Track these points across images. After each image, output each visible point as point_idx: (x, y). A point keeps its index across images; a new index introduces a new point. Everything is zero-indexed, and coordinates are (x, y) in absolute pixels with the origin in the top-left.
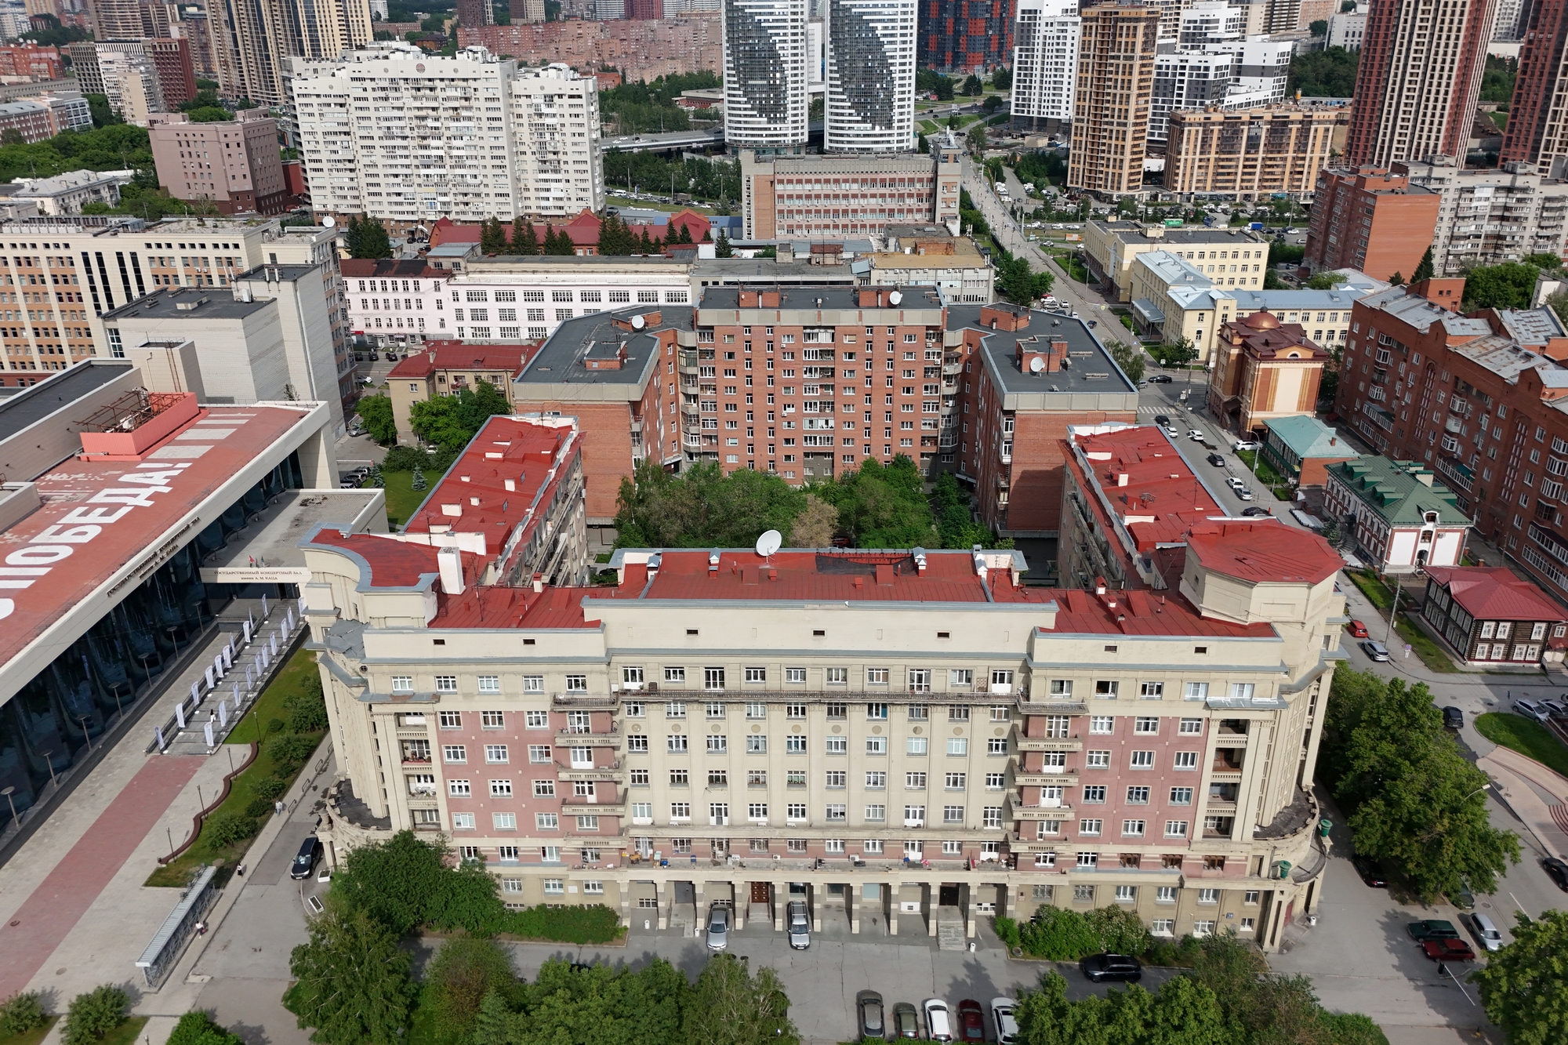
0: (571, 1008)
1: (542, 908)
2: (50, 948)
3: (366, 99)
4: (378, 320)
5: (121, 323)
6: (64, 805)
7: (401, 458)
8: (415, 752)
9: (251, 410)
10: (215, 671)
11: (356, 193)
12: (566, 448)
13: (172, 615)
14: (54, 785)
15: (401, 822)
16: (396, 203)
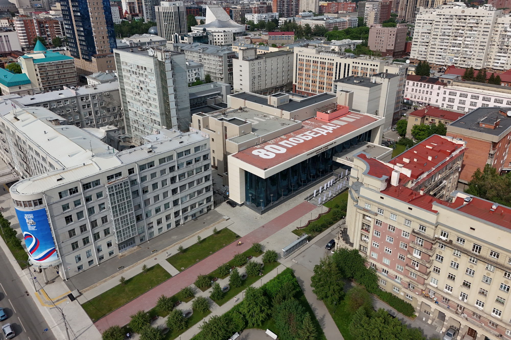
0: (382, 325)
1: (390, 294)
2: (268, 236)
3: (440, 22)
4: (415, 96)
5: (339, 84)
6: (283, 204)
7: (404, 141)
8: (365, 228)
9: (362, 115)
10: (327, 185)
11: (425, 53)
12: (457, 152)
13: (322, 167)
14: (282, 198)
15: (356, 247)
16: (438, 58)
